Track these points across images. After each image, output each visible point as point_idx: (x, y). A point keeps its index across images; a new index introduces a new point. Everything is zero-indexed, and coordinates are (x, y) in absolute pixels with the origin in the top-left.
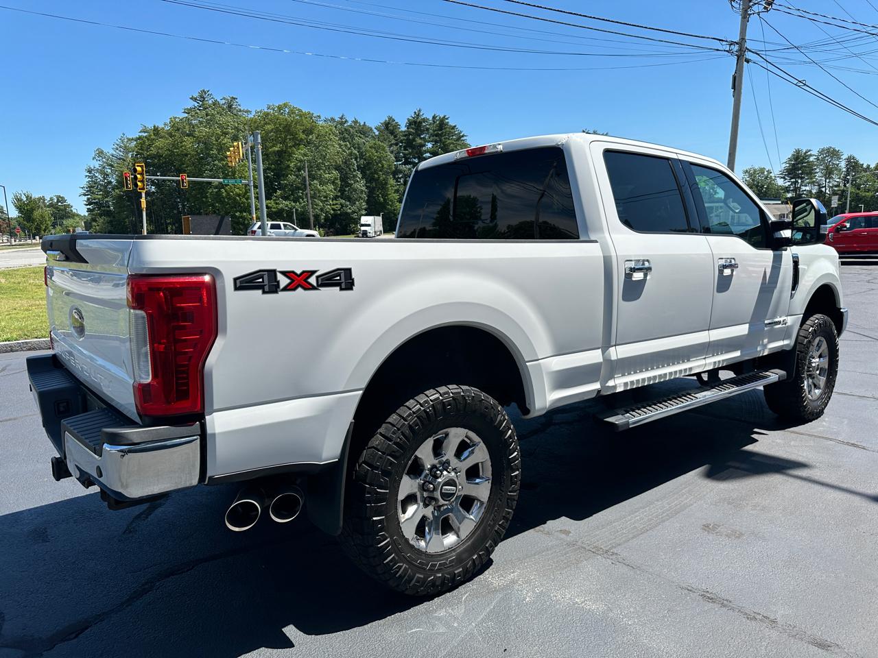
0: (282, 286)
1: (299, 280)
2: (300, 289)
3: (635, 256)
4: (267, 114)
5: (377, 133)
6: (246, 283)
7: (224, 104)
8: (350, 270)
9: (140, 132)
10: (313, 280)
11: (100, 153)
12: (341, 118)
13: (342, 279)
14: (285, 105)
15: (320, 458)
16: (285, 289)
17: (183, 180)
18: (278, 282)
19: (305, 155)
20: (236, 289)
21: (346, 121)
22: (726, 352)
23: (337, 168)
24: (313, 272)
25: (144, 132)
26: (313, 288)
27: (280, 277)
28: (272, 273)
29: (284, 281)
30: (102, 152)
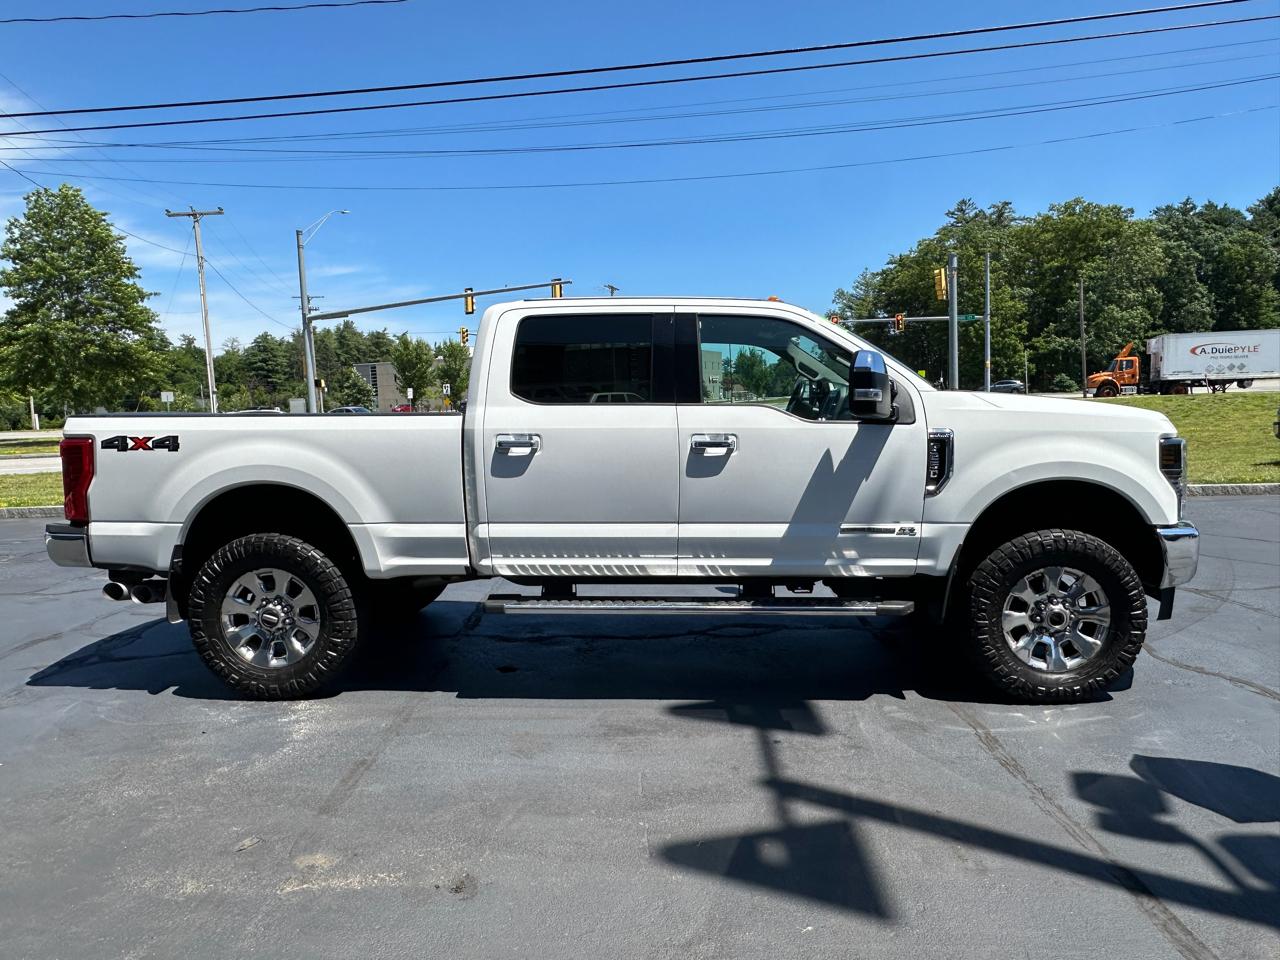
0: (129, 447)
1: (141, 443)
2: (141, 450)
3: (512, 429)
4: (1049, 218)
5: (1250, 217)
6: (107, 444)
7: (992, 214)
8: (177, 437)
9: (888, 264)
10: (150, 444)
11: (841, 294)
12: (1185, 204)
13: (171, 443)
14: (1077, 201)
15: (156, 565)
16: (132, 449)
17: (898, 321)
18: (127, 444)
19: (1098, 269)
20: (103, 447)
21: (1194, 207)
22: (727, 557)
23: (1159, 284)
24: (150, 438)
25: (892, 263)
26: (150, 449)
27: (129, 441)
28: (124, 438)
29: (131, 444)
30: (842, 293)
